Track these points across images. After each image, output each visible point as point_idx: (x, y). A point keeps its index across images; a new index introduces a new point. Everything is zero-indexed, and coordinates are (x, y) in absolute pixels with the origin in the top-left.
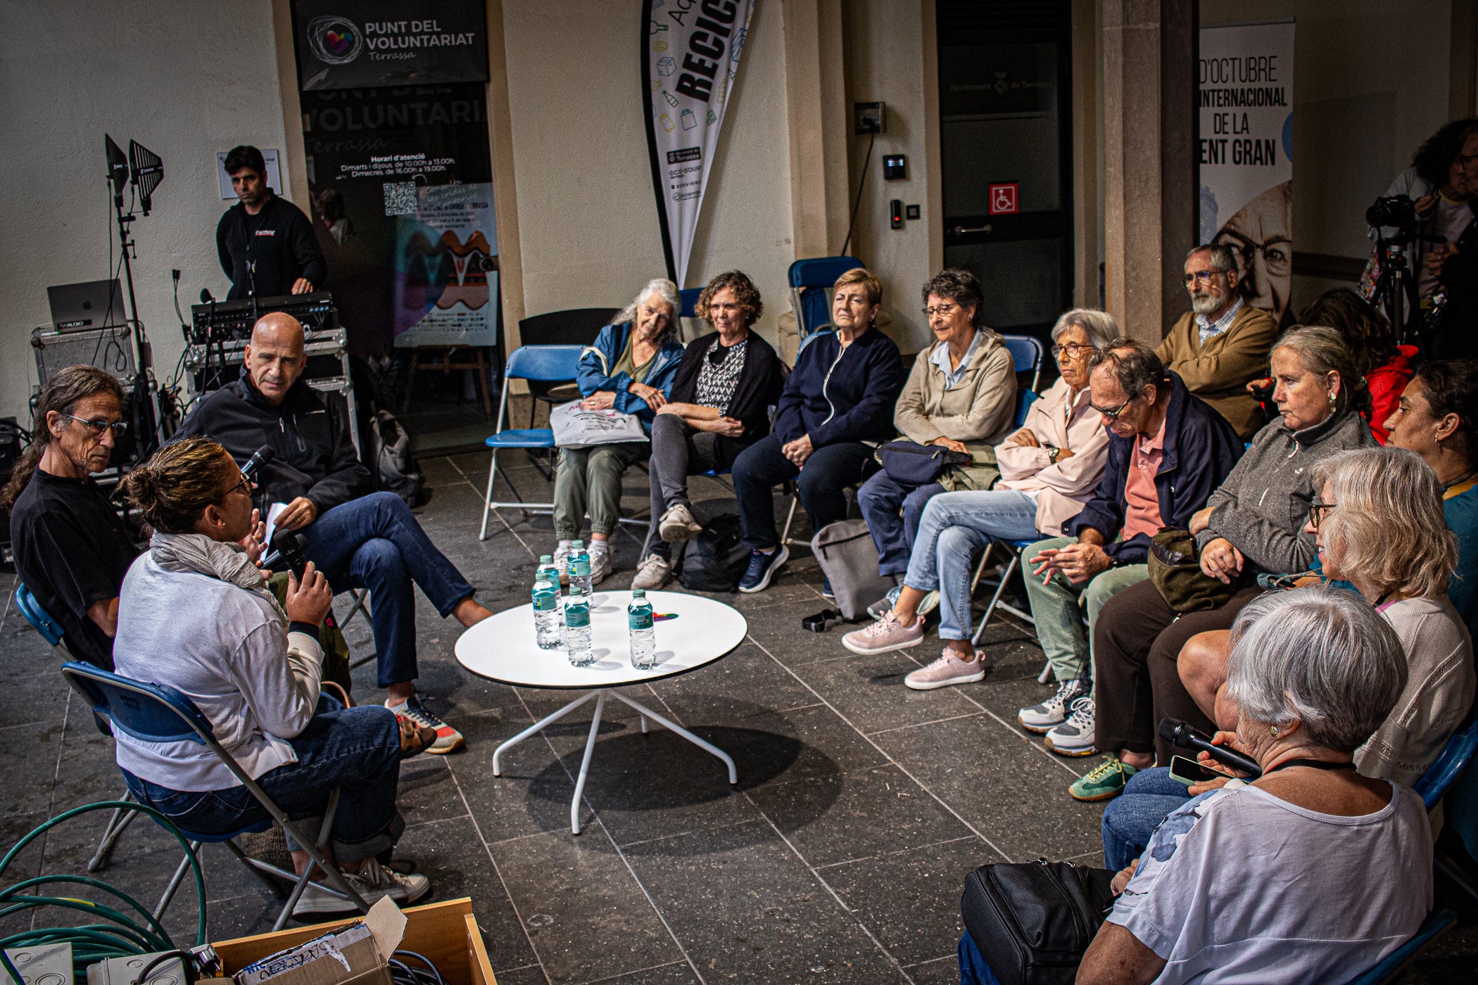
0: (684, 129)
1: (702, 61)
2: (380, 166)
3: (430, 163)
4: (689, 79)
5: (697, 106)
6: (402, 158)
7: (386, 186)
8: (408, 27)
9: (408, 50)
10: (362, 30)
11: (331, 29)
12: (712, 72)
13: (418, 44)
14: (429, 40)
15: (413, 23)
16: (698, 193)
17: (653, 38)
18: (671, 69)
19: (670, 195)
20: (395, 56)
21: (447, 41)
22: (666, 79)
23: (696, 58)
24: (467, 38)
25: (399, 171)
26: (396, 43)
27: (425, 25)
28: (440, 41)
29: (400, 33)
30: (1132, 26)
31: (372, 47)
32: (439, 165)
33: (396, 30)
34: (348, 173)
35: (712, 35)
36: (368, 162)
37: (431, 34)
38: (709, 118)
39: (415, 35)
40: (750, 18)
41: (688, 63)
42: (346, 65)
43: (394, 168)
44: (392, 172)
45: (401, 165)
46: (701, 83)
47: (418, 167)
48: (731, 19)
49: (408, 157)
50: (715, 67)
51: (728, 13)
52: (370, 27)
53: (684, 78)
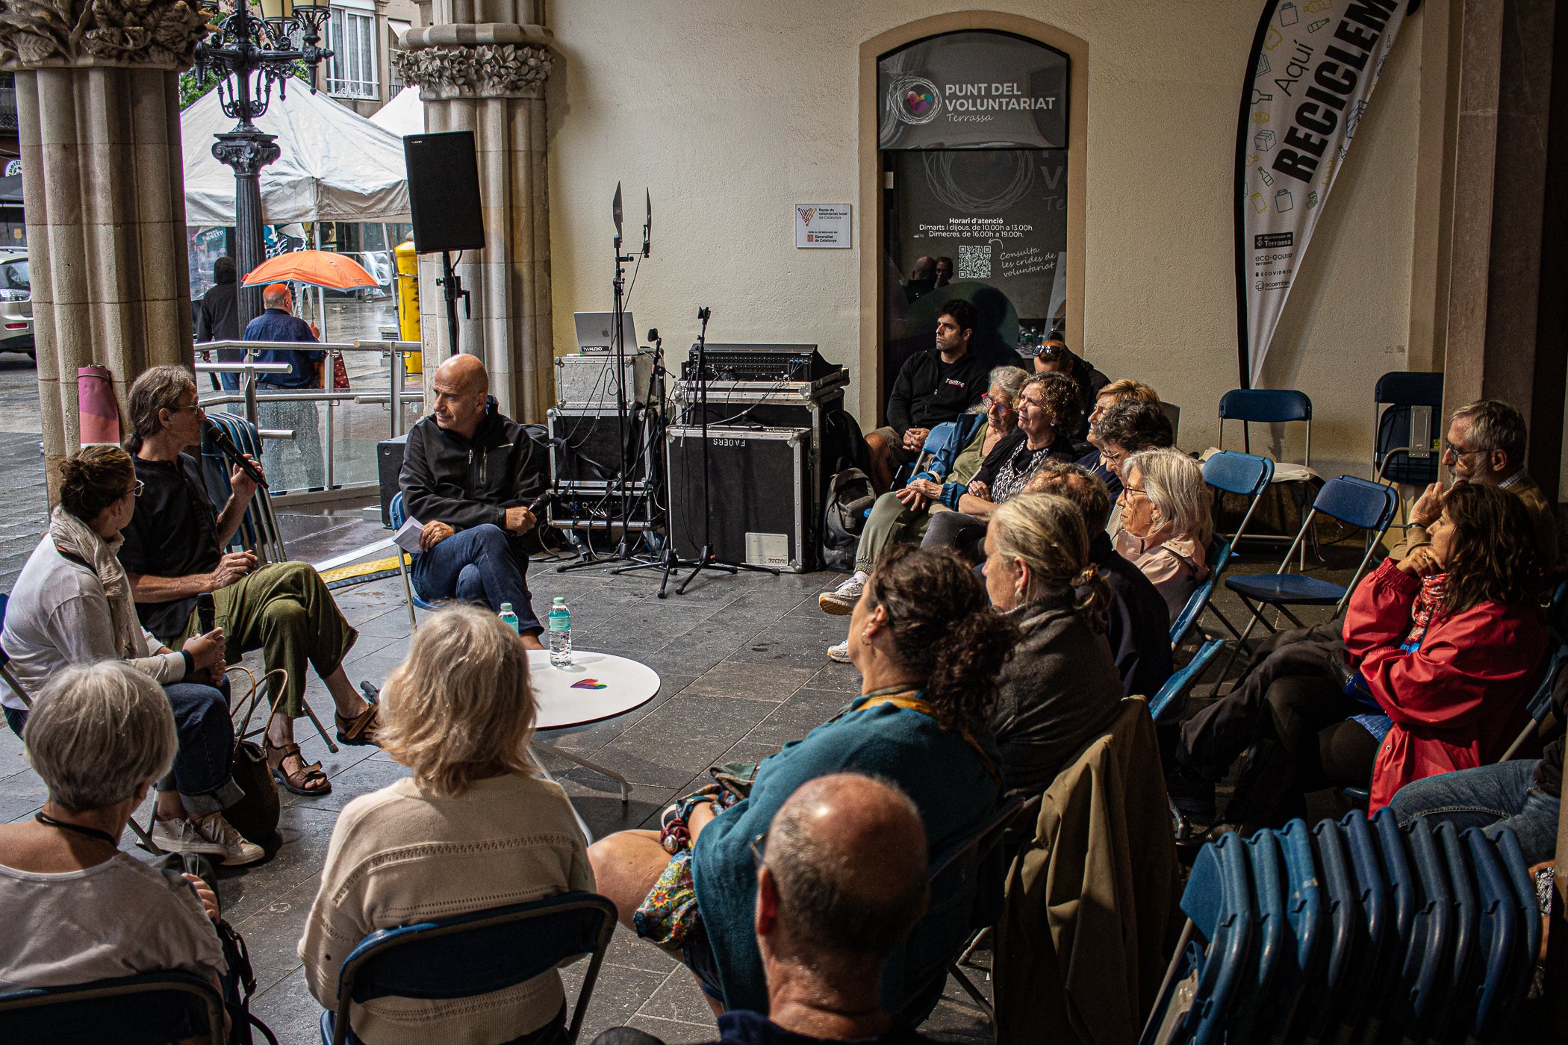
0: (1278, 210)
1: (1308, 136)
2: (957, 228)
3: (1008, 228)
4: (1291, 155)
5: (1297, 186)
6: (980, 221)
7: (962, 248)
8: (988, 90)
9: (986, 112)
10: (942, 90)
11: (912, 89)
12: (1319, 149)
13: (997, 107)
14: (1008, 104)
15: (994, 85)
16: (1286, 283)
17: (1254, 109)
18: (1270, 143)
19: (1253, 283)
20: (973, 118)
21: (1026, 105)
22: (1264, 154)
23: (1302, 132)
24: (1047, 103)
25: (976, 234)
26: (975, 105)
27: (1005, 88)
28: (1019, 105)
29: (979, 96)
30: (1470, 112)
31: (950, 109)
32: (1017, 231)
33: (976, 93)
34: (926, 232)
35: (1323, 107)
36: (946, 223)
37: (1010, 97)
38: (1309, 200)
39: (994, 98)
40: (1373, 88)
41: (1291, 137)
42: (924, 125)
43: (971, 231)
44: (968, 235)
45: (979, 228)
46: (1304, 160)
47: (995, 232)
48: (1349, 89)
49: (986, 221)
50: (1324, 143)
51: (1346, 83)
52: (950, 89)
53: (1284, 153)
